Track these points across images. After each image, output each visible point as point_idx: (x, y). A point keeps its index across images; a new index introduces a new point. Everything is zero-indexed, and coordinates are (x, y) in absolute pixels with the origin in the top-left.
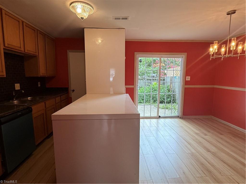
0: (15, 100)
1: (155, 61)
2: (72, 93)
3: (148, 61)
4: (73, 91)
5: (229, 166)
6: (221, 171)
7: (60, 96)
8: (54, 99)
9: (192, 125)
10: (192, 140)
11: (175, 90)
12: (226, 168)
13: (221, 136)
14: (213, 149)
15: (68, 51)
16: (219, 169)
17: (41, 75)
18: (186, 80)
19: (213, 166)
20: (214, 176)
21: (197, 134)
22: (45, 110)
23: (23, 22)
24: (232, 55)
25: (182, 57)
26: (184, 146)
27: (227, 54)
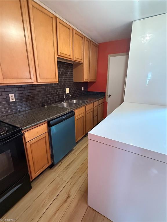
0: (65, 101)
2: (108, 98)
4: (110, 96)
7: (98, 101)
8: (93, 104)
15: (109, 56)
17: (84, 81)
22: (85, 113)
23: (73, 29)
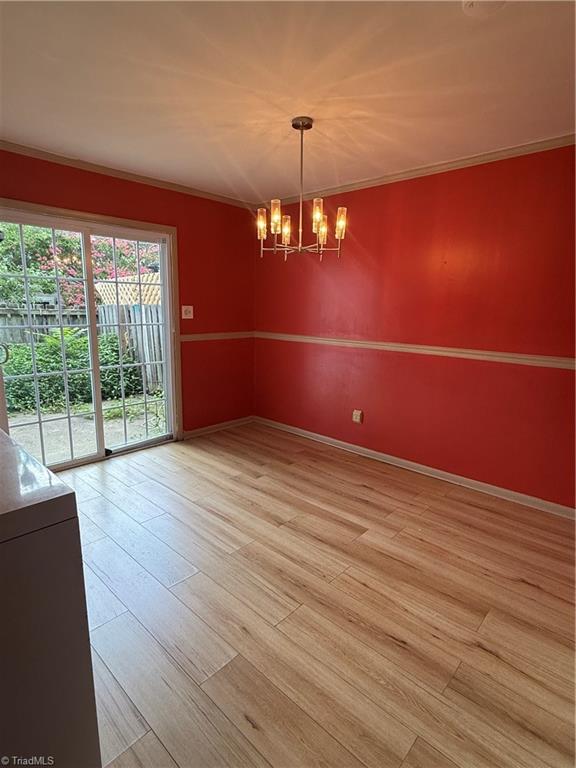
1: (48, 247)
3: (15, 243)
5: (333, 546)
6: (324, 568)
9: (214, 455)
10: (232, 505)
11: (140, 350)
12: (331, 554)
13: (292, 468)
14: (287, 513)
16: (317, 564)
18: (183, 317)
19: (303, 563)
20: (316, 594)
21: (236, 480)
24: (315, 247)
25: (164, 241)
26: (215, 534)
27: (300, 245)
